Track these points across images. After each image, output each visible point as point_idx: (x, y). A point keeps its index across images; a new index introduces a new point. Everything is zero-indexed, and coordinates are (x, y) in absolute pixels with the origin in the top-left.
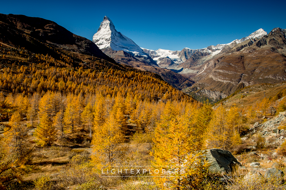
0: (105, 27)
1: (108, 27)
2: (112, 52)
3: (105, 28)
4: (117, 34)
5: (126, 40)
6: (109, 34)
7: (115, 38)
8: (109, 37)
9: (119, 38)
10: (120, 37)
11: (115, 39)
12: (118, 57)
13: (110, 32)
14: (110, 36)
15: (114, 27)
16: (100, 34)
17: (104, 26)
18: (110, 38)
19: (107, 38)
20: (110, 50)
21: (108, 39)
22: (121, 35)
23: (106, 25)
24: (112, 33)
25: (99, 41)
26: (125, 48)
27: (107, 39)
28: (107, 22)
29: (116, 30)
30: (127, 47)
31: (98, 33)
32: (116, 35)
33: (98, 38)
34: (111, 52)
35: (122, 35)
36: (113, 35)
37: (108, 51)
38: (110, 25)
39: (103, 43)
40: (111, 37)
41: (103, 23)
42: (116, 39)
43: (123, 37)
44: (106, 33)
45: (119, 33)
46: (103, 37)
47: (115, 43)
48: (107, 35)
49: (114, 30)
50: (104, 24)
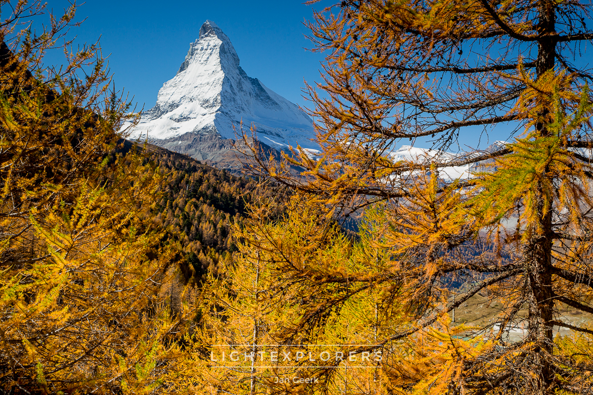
0: (205, 57)
1: (215, 59)
2: (217, 146)
3: (202, 62)
4: (247, 86)
5: (280, 108)
6: (214, 84)
7: (237, 98)
8: (214, 92)
9: (252, 100)
10: (257, 95)
11: (234, 100)
12: (232, 160)
13: (221, 75)
14: (219, 89)
15: (237, 60)
16: (183, 84)
17: (200, 56)
18: (219, 98)
19: (207, 97)
20: (211, 139)
21: (212, 102)
22: (261, 89)
23: (209, 51)
24: (226, 80)
25: (177, 106)
26: (272, 133)
27: (207, 101)
28: (212, 44)
29: (242, 72)
30: (277, 132)
31: (176, 79)
32: (241, 89)
33: (176, 98)
34: (214, 145)
35: (264, 91)
36: (231, 86)
37: (205, 140)
38: (223, 51)
39: (192, 116)
40: (222, 94)
41: (199, 47)
42: (239, 102)
43: (268, 98)
44: (206, 81)
45: (255, 82)
46: (195, 93)
47: (234, 113)
48: (208, 87)
49: (237, 71)
50: (202, 49)
